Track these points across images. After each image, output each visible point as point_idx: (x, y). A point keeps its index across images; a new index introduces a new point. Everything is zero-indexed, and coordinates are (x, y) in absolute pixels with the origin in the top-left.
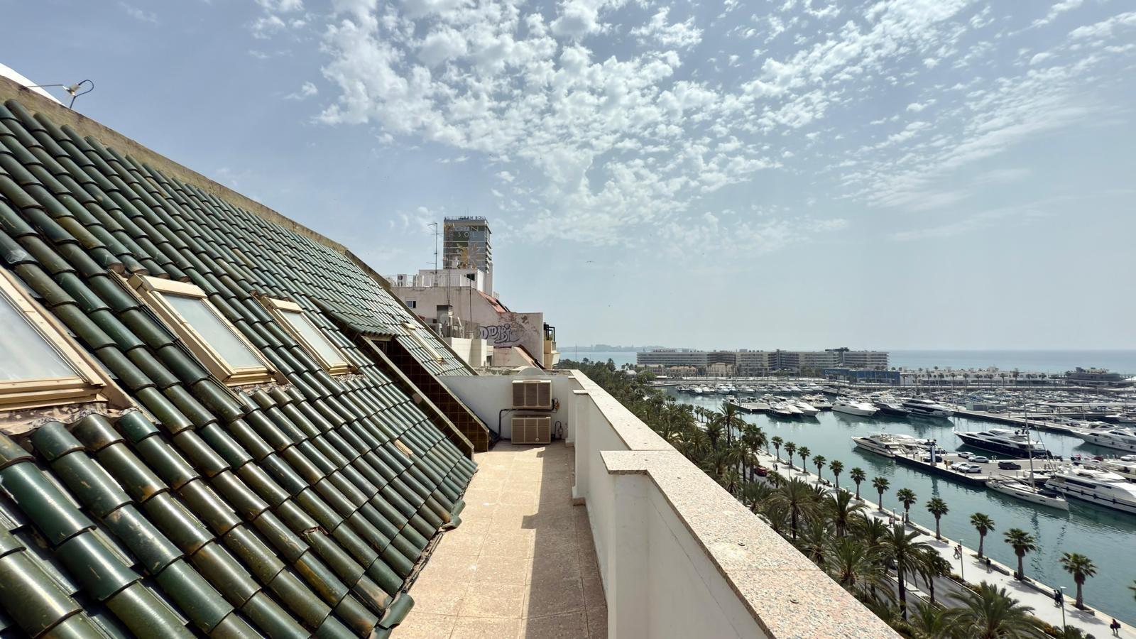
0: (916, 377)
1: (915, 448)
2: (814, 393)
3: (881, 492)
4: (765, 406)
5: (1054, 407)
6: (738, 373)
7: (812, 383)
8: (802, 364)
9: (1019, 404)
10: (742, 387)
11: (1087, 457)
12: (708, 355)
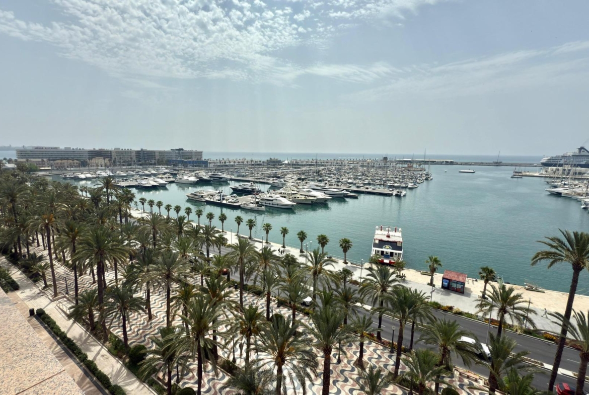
0: (214, 163)
1: (214, 195)
2: (164, 174)
3: (199, 217)
4: (135, 183)
5: (262, 174)
6: (114, 164)
7: (163, 169)
8: (157, 158)
9: (252, 173)
10: (118, 172)
11: (271, 191)
12: (89, 152)
